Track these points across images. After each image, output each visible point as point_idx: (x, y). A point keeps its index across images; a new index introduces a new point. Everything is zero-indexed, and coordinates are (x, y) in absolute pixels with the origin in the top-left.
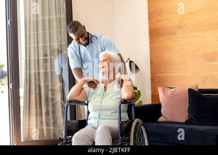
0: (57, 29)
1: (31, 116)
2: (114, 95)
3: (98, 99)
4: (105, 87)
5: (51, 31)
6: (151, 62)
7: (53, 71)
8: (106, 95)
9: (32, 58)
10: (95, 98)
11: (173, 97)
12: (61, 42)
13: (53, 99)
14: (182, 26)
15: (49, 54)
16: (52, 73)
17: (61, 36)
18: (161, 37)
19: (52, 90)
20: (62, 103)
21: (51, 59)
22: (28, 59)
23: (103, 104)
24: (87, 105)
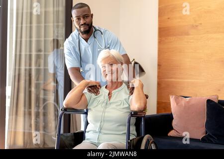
0: (54, 23)
1: (18, 118)
2: (121, 104)
3: (100, 108)
4: (109, 94)
5: (47, 24)
6: (159, 65)
7: (46, 68)
8: (110, 104)
9: (23, 53)
10: (97, 106)
11: (187, 109)
12: (58, 36)
13: (45, 100)
14: (197, 26)
15: (43, 49)
16: (46, 70)
17: (58, 31)
18: (171, 38)
19: (44, 90)
20: (55, 105)
21: (45, 55)
22: (18, 53)
23: (106, 114)
24: (86, 113)
